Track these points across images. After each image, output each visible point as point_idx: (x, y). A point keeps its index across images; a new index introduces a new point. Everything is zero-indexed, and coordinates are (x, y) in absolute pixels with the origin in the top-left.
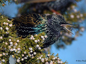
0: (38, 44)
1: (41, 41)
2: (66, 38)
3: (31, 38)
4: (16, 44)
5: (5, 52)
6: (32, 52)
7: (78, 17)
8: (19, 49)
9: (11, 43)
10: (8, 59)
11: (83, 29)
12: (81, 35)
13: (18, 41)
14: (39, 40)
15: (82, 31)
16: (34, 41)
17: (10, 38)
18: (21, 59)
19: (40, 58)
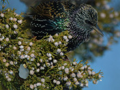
0: (59, 47)
1: (63, 43)
2: (95, 47)
3: (49, 40)
4: (29, 48)
5: (13, 61)
6: (51, 59)
7: (111, 16)
8: (33, 55)
9: (22, 47)
11: (119, 34)
12: (117, 42)
13: (31, 44)
14: (60, 43)
15: (118, 37)
16: (53, 43)
17: (19, 40)
18: (35, 70)
19: (63, 68)
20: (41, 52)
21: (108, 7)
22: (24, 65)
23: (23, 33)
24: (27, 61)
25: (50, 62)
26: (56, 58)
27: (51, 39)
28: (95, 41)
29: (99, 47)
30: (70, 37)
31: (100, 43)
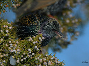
0: (36, 45)
3: (30, 40)
5: (5, 54)
6: (30, 53)
7: (73, 22)
8: (18, 50)
10: (8, 60)
11: (78, 34)
12: (76, 39)
13: (17, 43)
14: (37, 42)
15: (77, 36)
16: (32, 42)
18: (20, 60)
19: (39, 58)
20: (24, 48)
21: (71, 16)
22: (13, 57)
23: (12, 36)
24: (15, 54)
25: (30, 55)
26: (34, 52)
30: (44, 38)
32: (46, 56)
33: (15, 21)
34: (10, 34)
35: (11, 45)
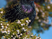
0: (24, 27)
1: (26, 25)
2: (44, 25)
3: (18, 23)
6: (19, 33)
8: (9, 31)
13: (8, 25)
14: (24, 24)
16: (20, 24)
17: (1, 23)
19: (26, 38)
20: (13, 30)
22: (4, 36)
23: (3, 19)
24: (6, 34)
25: (18, 35)
27: (19, 22)
28: (44, 21)
29: (46, 25)
30: (30, 21)
31: (47, 23)
32: (32, 36)
33: (5, 6)
34: (2, 17)
35: (3, 26)
